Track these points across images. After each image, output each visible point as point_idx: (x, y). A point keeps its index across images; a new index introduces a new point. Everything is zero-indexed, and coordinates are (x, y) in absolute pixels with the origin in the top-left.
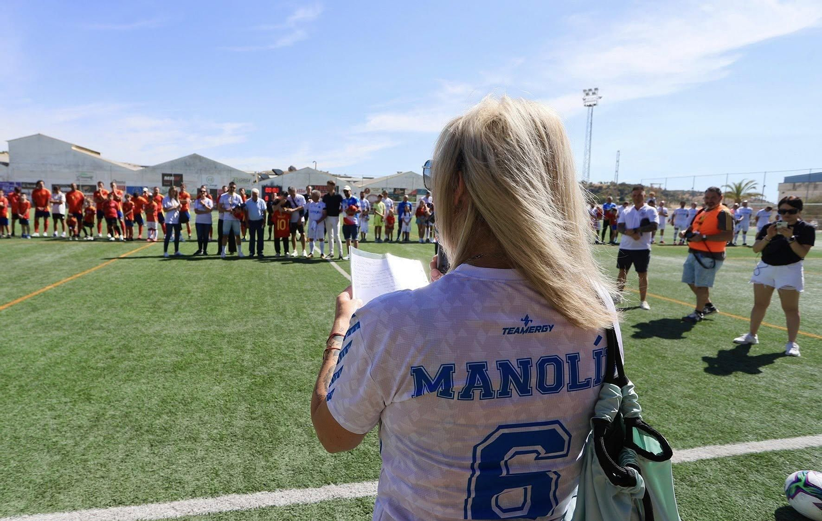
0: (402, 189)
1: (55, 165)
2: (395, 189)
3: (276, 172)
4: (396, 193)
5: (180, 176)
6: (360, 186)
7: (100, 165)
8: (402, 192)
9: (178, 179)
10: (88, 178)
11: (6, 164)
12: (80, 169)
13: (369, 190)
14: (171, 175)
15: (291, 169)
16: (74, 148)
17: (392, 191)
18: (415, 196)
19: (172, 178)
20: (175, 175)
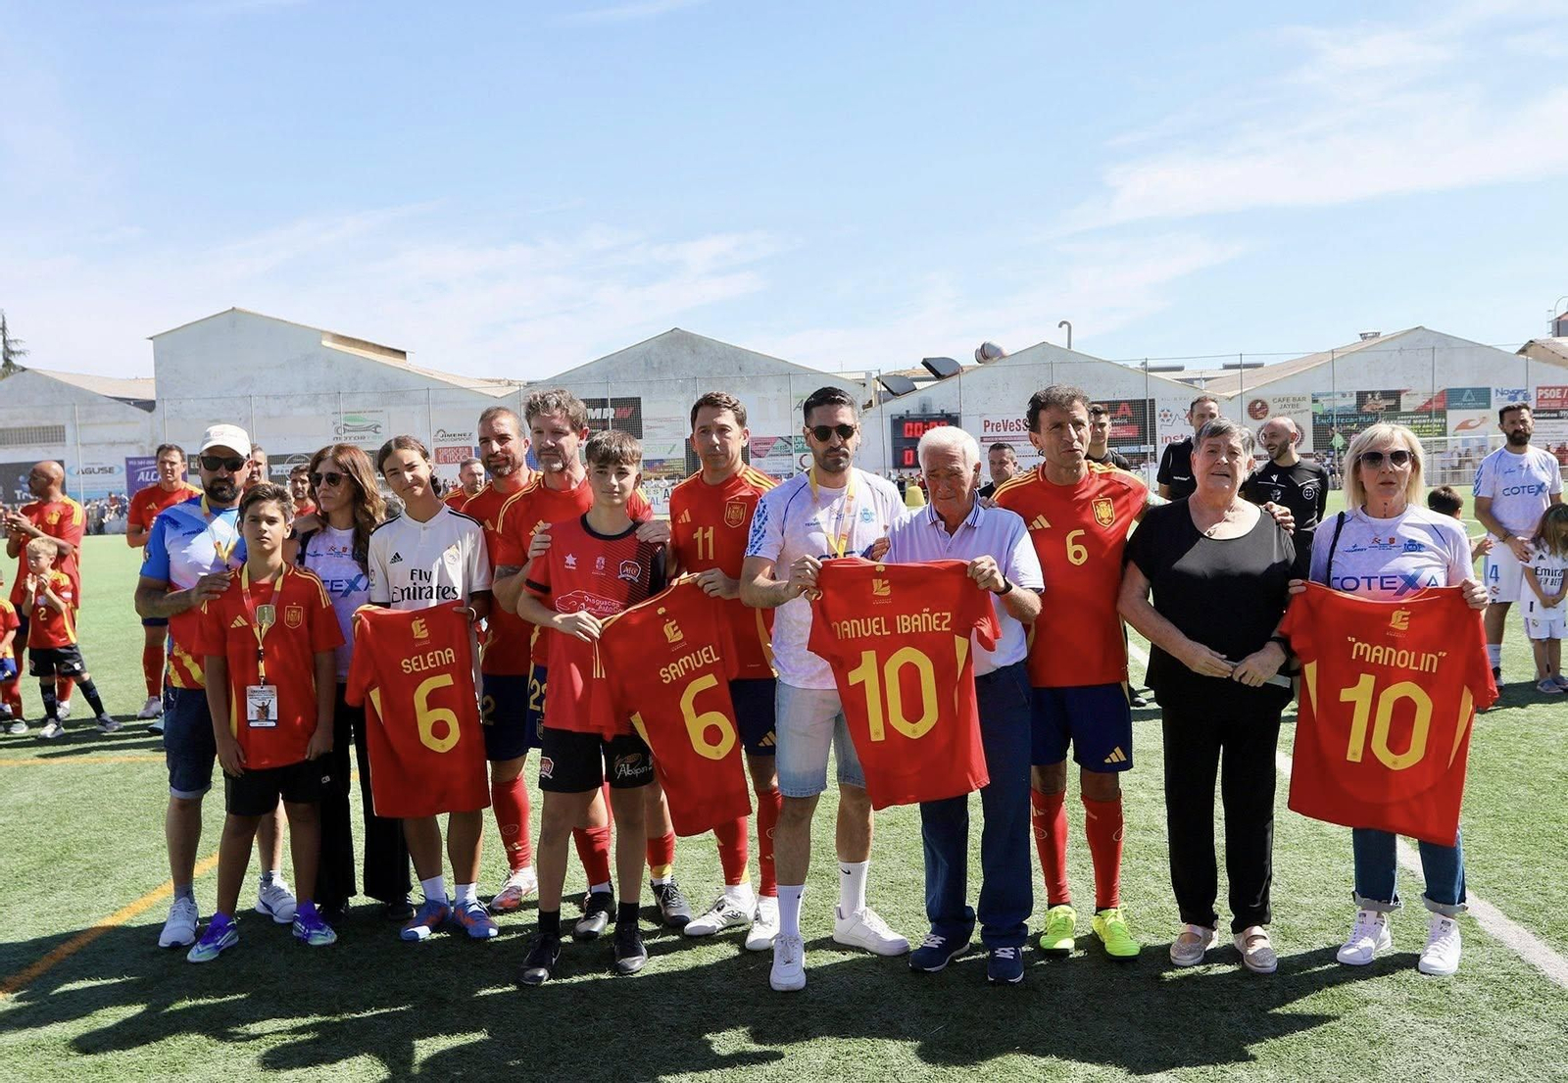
0: (1386, 395)
1: (276, 397)
2: (1362, 397)
3: (937, 370)
4: (1366, 409)
5: (635, 403)
6: (1230, 394)
7: (397, 390)
8: (1392, 402)
9: (626, 413)
10: (367, 429)
11: (149, 406)
12: (343, 406)
13: (1264, 405)
14: (602, 403)
15: (986, 354)
16: (326, 343)
17: (1354, 401)
18: (1442, 414)
19: (609, 413)
20: (617, 403)
